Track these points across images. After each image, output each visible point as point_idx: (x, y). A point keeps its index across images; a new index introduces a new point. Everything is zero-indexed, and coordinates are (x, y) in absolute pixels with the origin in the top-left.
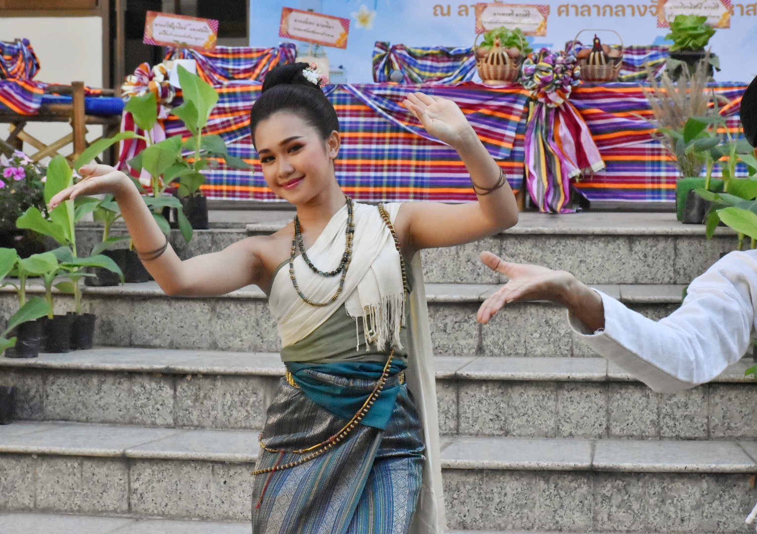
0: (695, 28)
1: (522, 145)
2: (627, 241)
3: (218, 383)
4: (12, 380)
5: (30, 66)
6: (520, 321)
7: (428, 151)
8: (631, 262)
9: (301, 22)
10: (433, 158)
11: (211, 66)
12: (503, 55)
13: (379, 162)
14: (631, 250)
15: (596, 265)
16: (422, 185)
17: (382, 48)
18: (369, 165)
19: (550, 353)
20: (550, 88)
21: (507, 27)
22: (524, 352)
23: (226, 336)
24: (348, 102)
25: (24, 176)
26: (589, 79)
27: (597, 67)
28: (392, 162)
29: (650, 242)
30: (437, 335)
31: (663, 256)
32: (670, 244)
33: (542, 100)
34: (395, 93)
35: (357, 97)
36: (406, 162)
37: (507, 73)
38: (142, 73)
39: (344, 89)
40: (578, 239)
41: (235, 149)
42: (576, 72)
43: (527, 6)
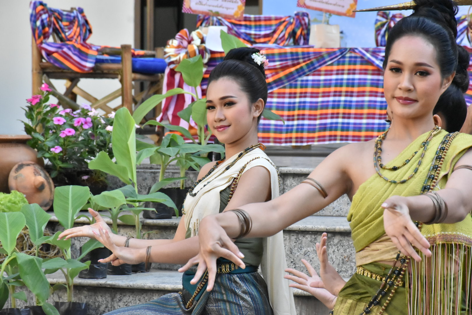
4: (86, 297)
5: (84, 31)
11: (236, 32)
17: (383, 17)
24: (358, 63)
25: (91, 125)
35: (366, 58)
38: (182, 38)
39: (355, 52)
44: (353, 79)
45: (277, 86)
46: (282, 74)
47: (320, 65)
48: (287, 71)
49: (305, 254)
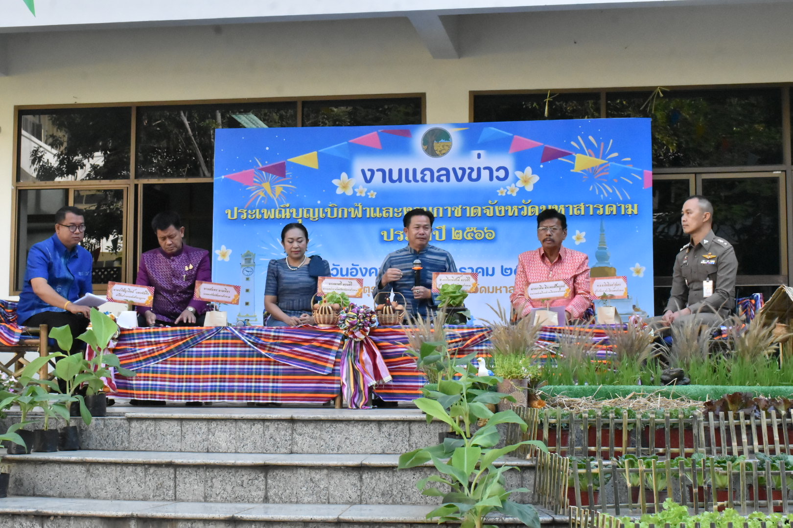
0: (454, 293)
1: (339, 366)
2: (377, 425)
3: (72, 522)
6: (293, 479)
7: (281, 369)
8: (380, 439)
9: (209, 289)
10: (284, 374)
12: (328, 308)
13: (250, 377)
14: (380, 430)
15: (356, 441)
16: (277, 392)
18: (243, 378)
19: (314, 501)
20: (356, 328)
21: (337, 291)
22: (296, 500)
23: (96, 489)
26: (383, 324)
27: (387, 315)
28: (258, 377)
29: (393, 425)
30: (236, 488)
31: (401, 435)
32: (406, 426)
33: (351, 336)
34: (259, 332)
35: (235, 335)
36: (266, 377)
37: (331, 320)
39: (227, 330)
41: (157, 368)
42: (373, 318)
43: (350, 279)
44: (227, 351)
45: (170, 355)
46: (172, 347)
47: (201, 340)
48: (177, 344)
49: (128, 482)
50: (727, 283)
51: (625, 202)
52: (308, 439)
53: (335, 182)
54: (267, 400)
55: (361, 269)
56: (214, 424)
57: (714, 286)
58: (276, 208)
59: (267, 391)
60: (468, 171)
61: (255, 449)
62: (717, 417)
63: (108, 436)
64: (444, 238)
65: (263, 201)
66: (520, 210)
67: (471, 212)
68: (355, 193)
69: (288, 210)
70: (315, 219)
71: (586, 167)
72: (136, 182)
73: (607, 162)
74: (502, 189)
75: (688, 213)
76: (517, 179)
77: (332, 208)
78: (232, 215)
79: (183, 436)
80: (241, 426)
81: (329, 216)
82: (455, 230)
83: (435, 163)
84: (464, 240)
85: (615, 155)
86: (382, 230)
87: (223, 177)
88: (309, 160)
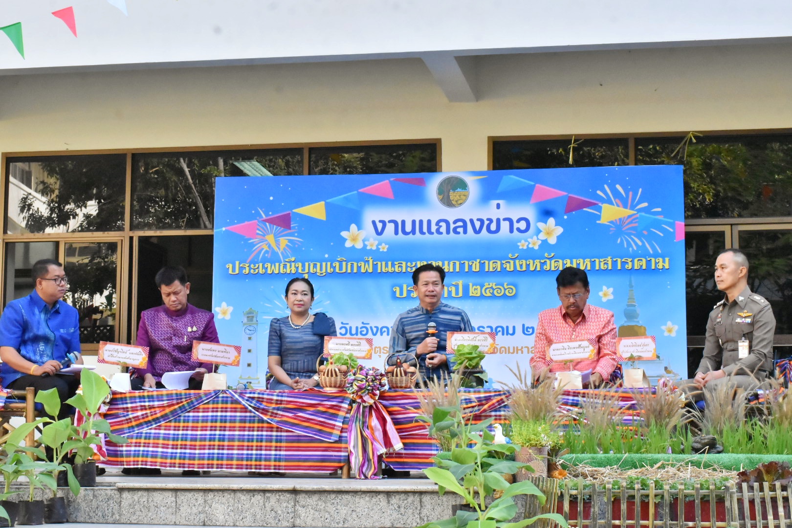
0: (471, 354)
1: (346, 432)
2: (386, 496)
7: (284, 436)
8: (389, 512)
9: (207, 350)
10: (287, 441)
12: (335, 370)
13: (250, 444)
14: (389, 502)
15: (363, 513)
16: (280, 460)
18: (243, 446)
20: (364, 392)
21: (344, 352)
24: (229, 402)
26: (393, 387)
27: (398, 378)
28: (259, 444)
29: (403, 496)
31: (411, 507)
32: (417, 498)
33: (359, 401)
34: (261, 396)
35: (235, 399)
37: (338, 383)
39: (226, 393)
40: (350, 494)
41: (150, 433)
42: (382, 381)
43: (359, 339)
44: (226, 416)
45: (164, 420)
46: (167, 411)
47: (198, 404)
48: (172, 408)
50: (765, 343)
51: (656, 255)
52: (312, 511)
53: (344, 234)
54: (269, 469)
55: (371, 328)
56: (211, 495)
57: (750, 347)
58: (280, 262)
59: (269, 460)
60: (486, 222)
61: (254, 522)
62: (751, 488)
63: (97, 508)
64: (461, 294)
65: (266, 255)
66: (543, 264)
67: (490, 266)
68: (365, 246)
69: (293, 264)
70: (322, 273)
71: (613, 219)
72: (131, 234)
73: (636, 212)
74: (523, 241)
75: (723, 268)
76: (539, 231)
77: (341, 262)
78: (234, 270)
79: (178, 508)
80: (240, 498)
81: (337, 270)
82: (473, 286)
83: (451, 214)
84: (482, 297)
85: (645, 205)
86: (394, 286)
87: (224, 229)
88: (316, 210)
